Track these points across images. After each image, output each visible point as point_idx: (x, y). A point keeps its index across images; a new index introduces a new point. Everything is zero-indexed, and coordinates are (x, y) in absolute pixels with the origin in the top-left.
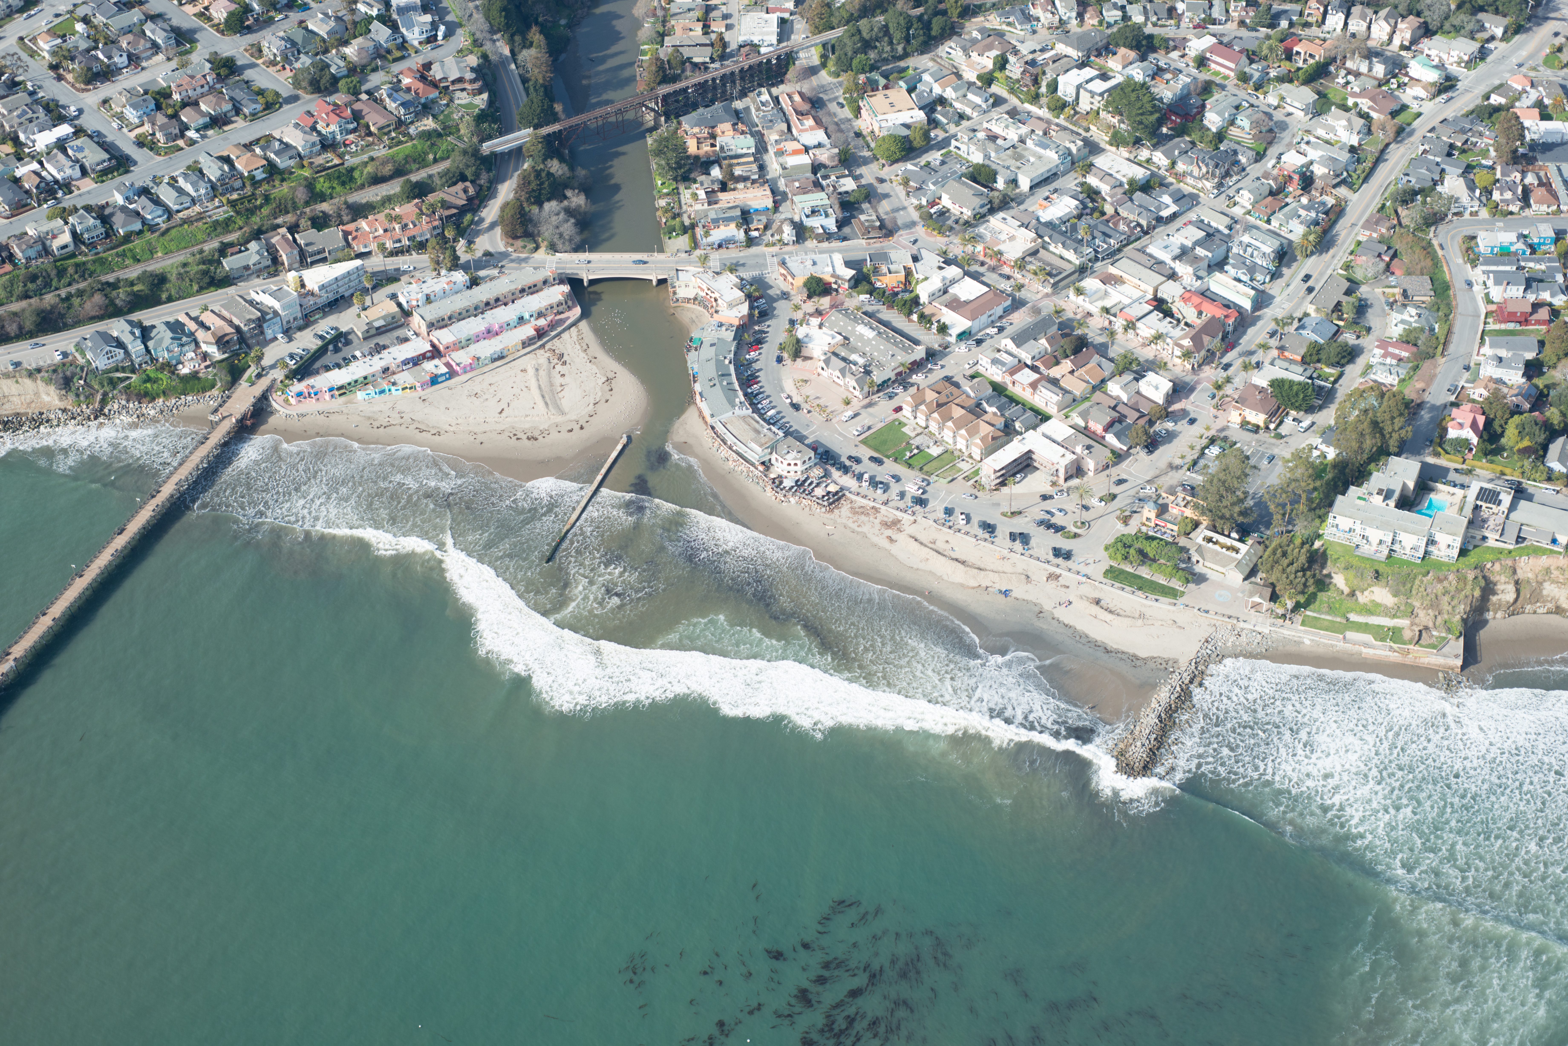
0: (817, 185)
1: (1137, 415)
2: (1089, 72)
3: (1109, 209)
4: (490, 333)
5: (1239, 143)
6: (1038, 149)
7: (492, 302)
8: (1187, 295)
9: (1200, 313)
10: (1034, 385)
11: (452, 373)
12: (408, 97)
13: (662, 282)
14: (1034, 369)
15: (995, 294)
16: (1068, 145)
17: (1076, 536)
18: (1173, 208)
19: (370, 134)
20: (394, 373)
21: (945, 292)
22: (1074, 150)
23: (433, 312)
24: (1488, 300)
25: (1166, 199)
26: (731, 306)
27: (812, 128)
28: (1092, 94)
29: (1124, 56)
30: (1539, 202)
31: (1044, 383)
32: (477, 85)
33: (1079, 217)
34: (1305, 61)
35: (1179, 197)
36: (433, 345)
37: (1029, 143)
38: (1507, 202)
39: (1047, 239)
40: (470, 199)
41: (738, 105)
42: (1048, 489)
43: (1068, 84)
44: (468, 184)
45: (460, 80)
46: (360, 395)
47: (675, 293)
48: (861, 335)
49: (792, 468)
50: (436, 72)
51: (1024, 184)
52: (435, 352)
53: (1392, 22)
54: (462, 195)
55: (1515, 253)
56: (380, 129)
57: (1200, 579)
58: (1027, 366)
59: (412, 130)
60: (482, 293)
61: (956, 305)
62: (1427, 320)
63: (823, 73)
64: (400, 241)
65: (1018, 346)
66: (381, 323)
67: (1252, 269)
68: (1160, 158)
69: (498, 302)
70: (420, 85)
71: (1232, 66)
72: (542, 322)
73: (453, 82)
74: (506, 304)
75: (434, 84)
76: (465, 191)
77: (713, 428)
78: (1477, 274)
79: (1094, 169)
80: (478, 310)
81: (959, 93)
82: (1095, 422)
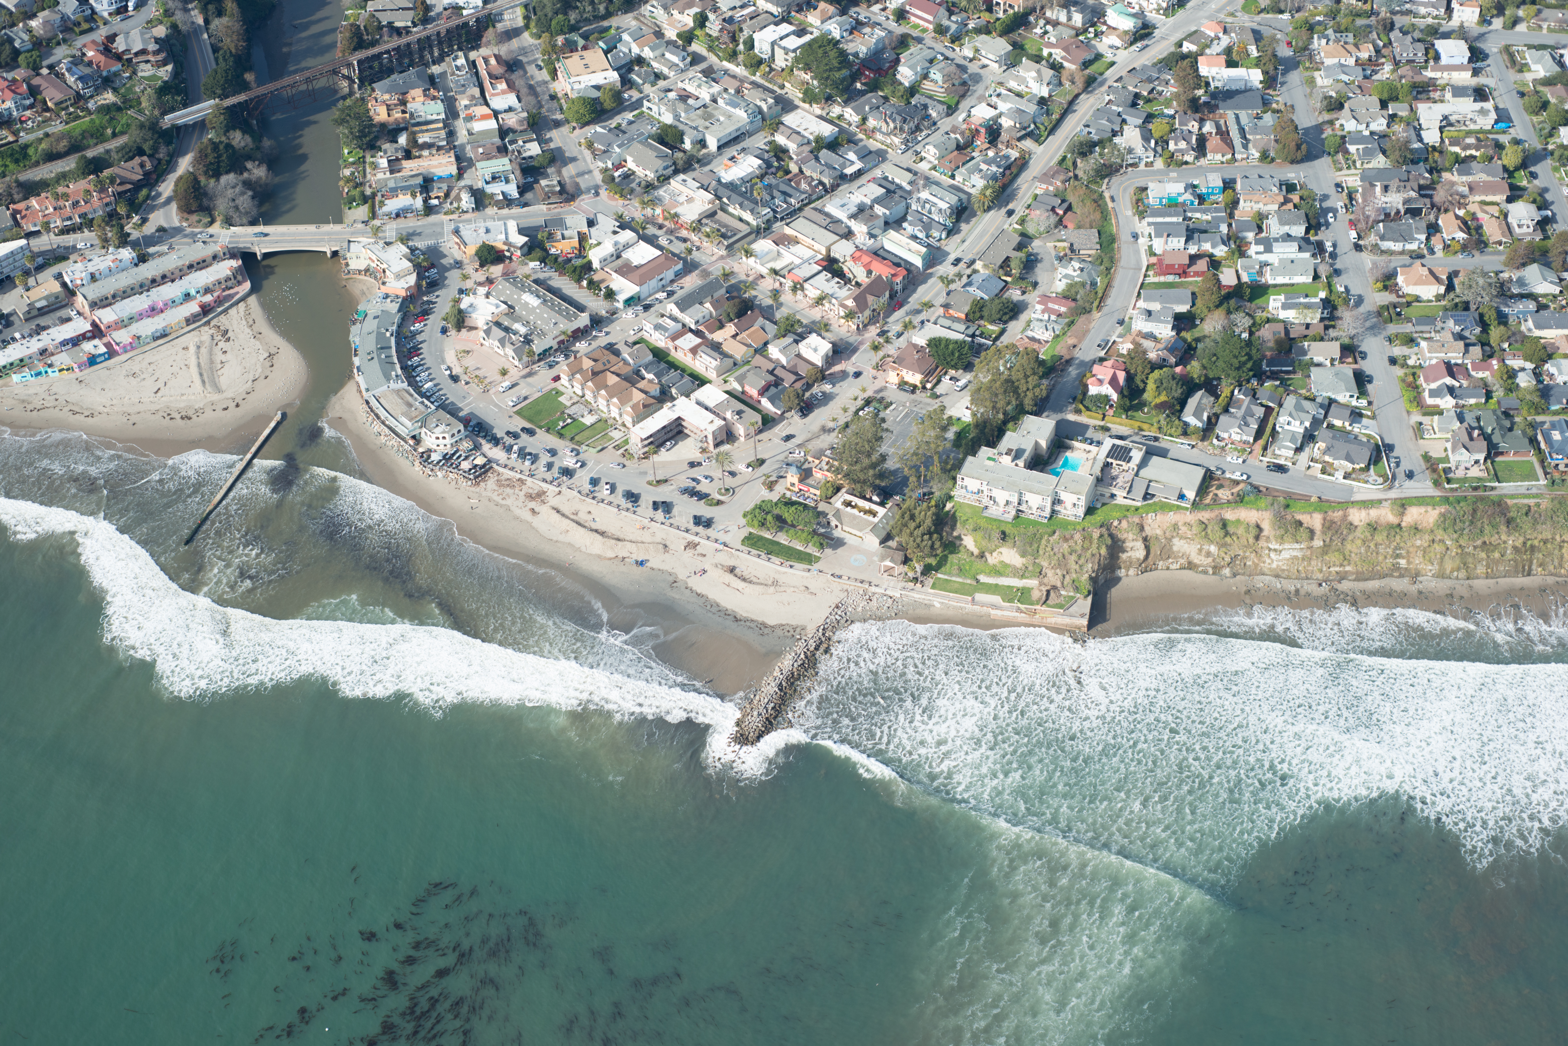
0: (503, 150)
1: (793, 378)
2: (786, 28)
3: (794, 168)
4: (153, 311)
5: (930, 97)
6: (729, 108)
7: (159, 279)
8: (858, 254)
9: (869, 272)
10: (694, 351)
11: (111, 353)
12: (87, 71)
13: (335, 254)
14: (698, 333)
15: (667, 258)
16: (759, 103)
17: (719, 503)
18: (858, 165)
19: (48, 110)
20: (53, 354)
21: (619, 257)
22: (765, 108)
23: (95, 291)
24: (1151, 253)
25: (851, 156)
26: (398, 277)
27: (503, 92)
28: (786, 51)
29: (823, 11)
30: (1216, 151)
31: (703, 348)
32: (160, 57)
33: (761, 177)
34: (1005, 11)
35: (865, 155)
36: (94, 325)
37: (721, 102)
38: (1183, 152)
39: (725, 200)
40: (147, 174)
41: (436, 69)
42: (696, 456)
43: (763, 40)
44: (145, 158)
45: (143, 52)
46: (15, 378)
47: (347, 265)
48: (527, 304)
49: (441, 441)
50: (120, 45)
51: (712, 144)
52: (96, 332)
54: (139, 170)
55: (1184, 204)
56: (56, 104)
57: (838, 543)
58: (691, 330)
59: (91, 105)
60: (148, 270)
61: (626, 270)
62: (1089, 274)
63: (526, 35)
64: (70, 218)
65: (682, 311)
66: (43, 303)
67: (927, 227)
68: (851, 115)
69: (165, 278)
70: (102, 58)
71: (930, 18)
72: (208, 298)
73: (137, 54)
74: (173, 281)
75: (118, 57)
76: (142, 165)
77: (367, 402)
78: (1143, 227)
79: (782, 127)
80: (143, 287)
81: (658, 52)
82: (752, 386)
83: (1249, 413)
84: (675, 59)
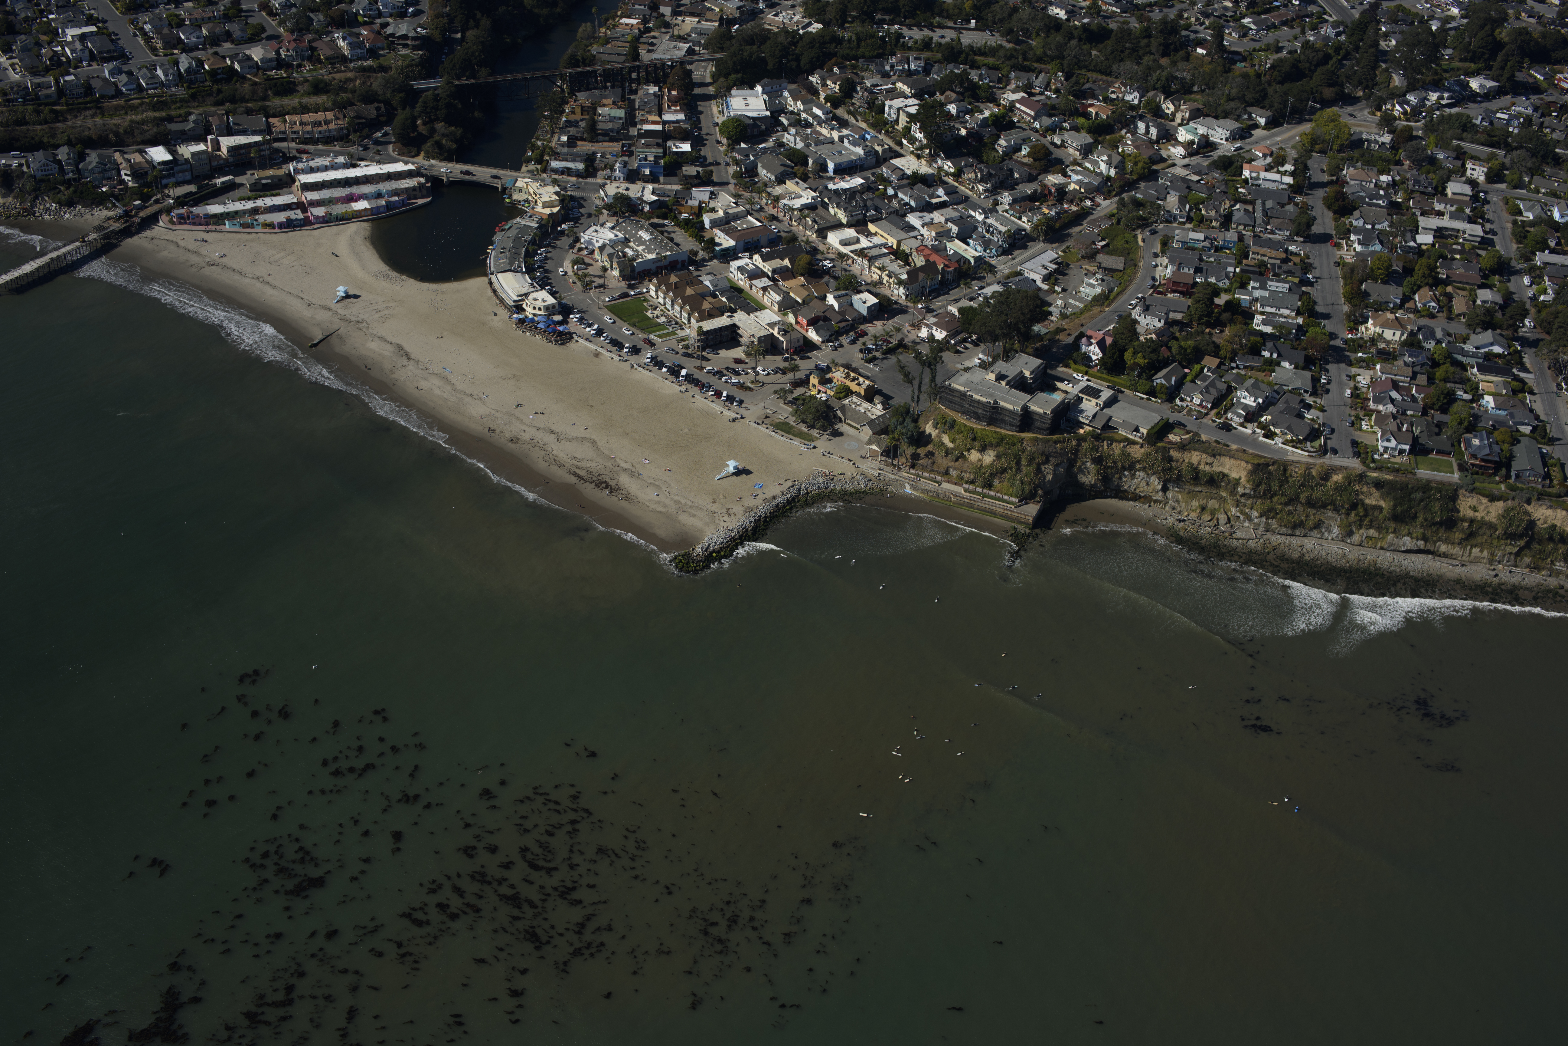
0: (660, 145)
1: (840, 318)
2: (913, 102)
3: (891, 192)
4: (349, 199)
5: (1017, 164)
6: (851, 147)
7: (361, 180)
8: (922, 248)
9: (927, 261)
10: (764, 289)
11: (306, 221)
12: (358, 40)
13: (504, 188)
14: (772, 279)
15: (765, 228)
16: (876, 146)
17: (748, 389)
18: (945, 198)
19: (319, 62)
20: (260, 213)
21: (727, 223)
22: (880, 150)
24: (1165, 277)
25: (940, 192)
27: (676, 111)
28: (909, 115)
31: (774, 288)
32: (416, 45)
34: (1095, 119)
35: (951, 191)
36: (300, 200)
37: (846, 141)
38: (1212, 218)
39: (826, 200)
42: (741, 356)
43: (893, 107)
45: (405, 37)
46: (227, 225)
47: (511, 196)
48: (640, 238)
49: (537, 311)
50: (389, 30)
51: (830, 168)
52: (301, 206)
53: (1177, 103)
54: (374, 111)
55: (1202, 250)
56: (326, 59)
57: (839, 432)
58: (768, 277)
59: (353, 64)
60: (355, 173)
61: (729, 230)
62: (1108, 284)
63: (710, 87)
65: (765, 261)
66: (268, 181)
67: (987, 243)
69: (366, 181)
70: (372, 37)
72: (395, 199)
74: (372, 184)
75: (385, 38)
76: (378, 109)
77: (491, 281)
78: (1163, 260)
79: (889, 165)
80: (347, 183)
81: (807, 106)
82: (803, 317)
83: (1212, 387)
84: (819, 113)
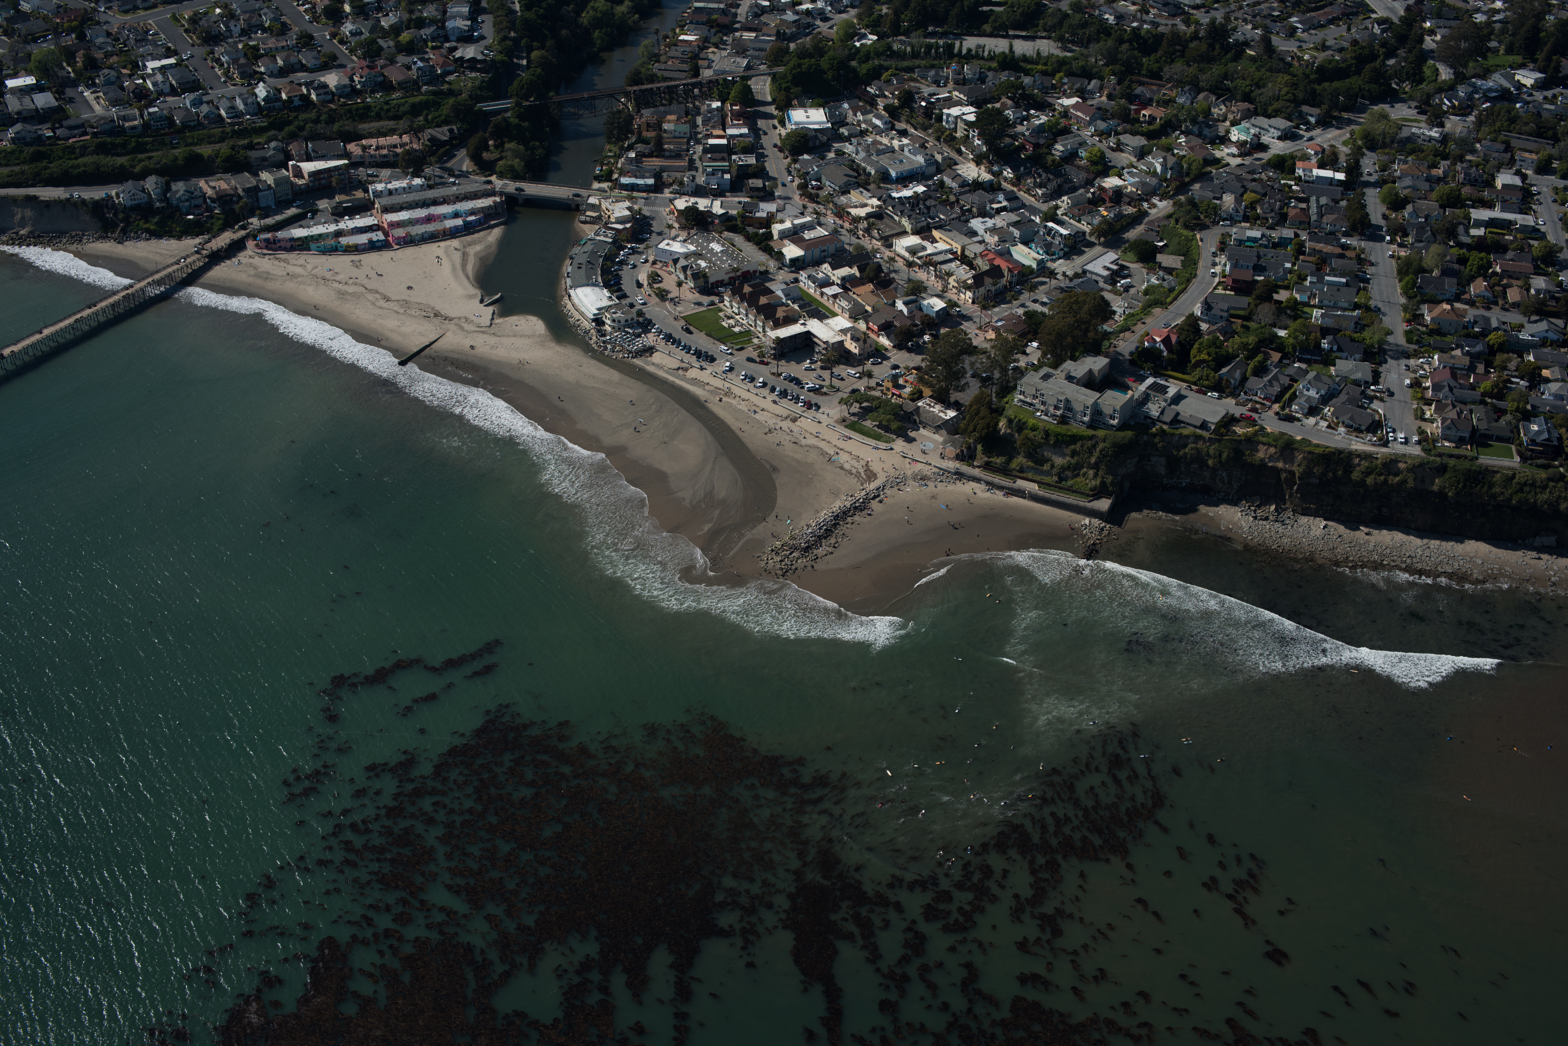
0: (727, 159)
2: (970, 110)
3: (952, 198)
4: (428, 220)
6: (912, 156)
7: (438, 200)
8: (986, 253)
10: (835, 296)
12: (428, 65)
14: (842, 287)
15: (832, 237)
16: (936, 154)
17: (824, 394)
18: (1005, 203)
19: (392, 87)
20: (345, 236)
21: (795, 233)
23: (388, 201)
24: (1224, 275)
25: (1001, 197)
26: (619, 221)
27: (739, 125)
28: (967, 123)
30: (1295, 218)
33: (924, 198)
35: (1011, 197)
36: (381, 221)
37: (906, 150)
39: (890, 208)
43: (950, 115)
50: (458, 54)
51: (892, 175)
52: (381, 227)
55: (1259, 247)
57: (911, 439)
58: (838, 285)
60: (433, 194)
61: (798, 241)
65: (833, 270)
66: (349, 204)
67: (1048, 246)
68: (1007, 172)
69: (444, 201)
70: (442, 60)
71: (1087, 118)
72: (472, 219)
74: (449, 203)
75: (455, 62)
77: (569, 296)
80: (425, 204)
81: (866, 117)
82: (874, 324)
83: (1275, 378)
84: (878, 122)
